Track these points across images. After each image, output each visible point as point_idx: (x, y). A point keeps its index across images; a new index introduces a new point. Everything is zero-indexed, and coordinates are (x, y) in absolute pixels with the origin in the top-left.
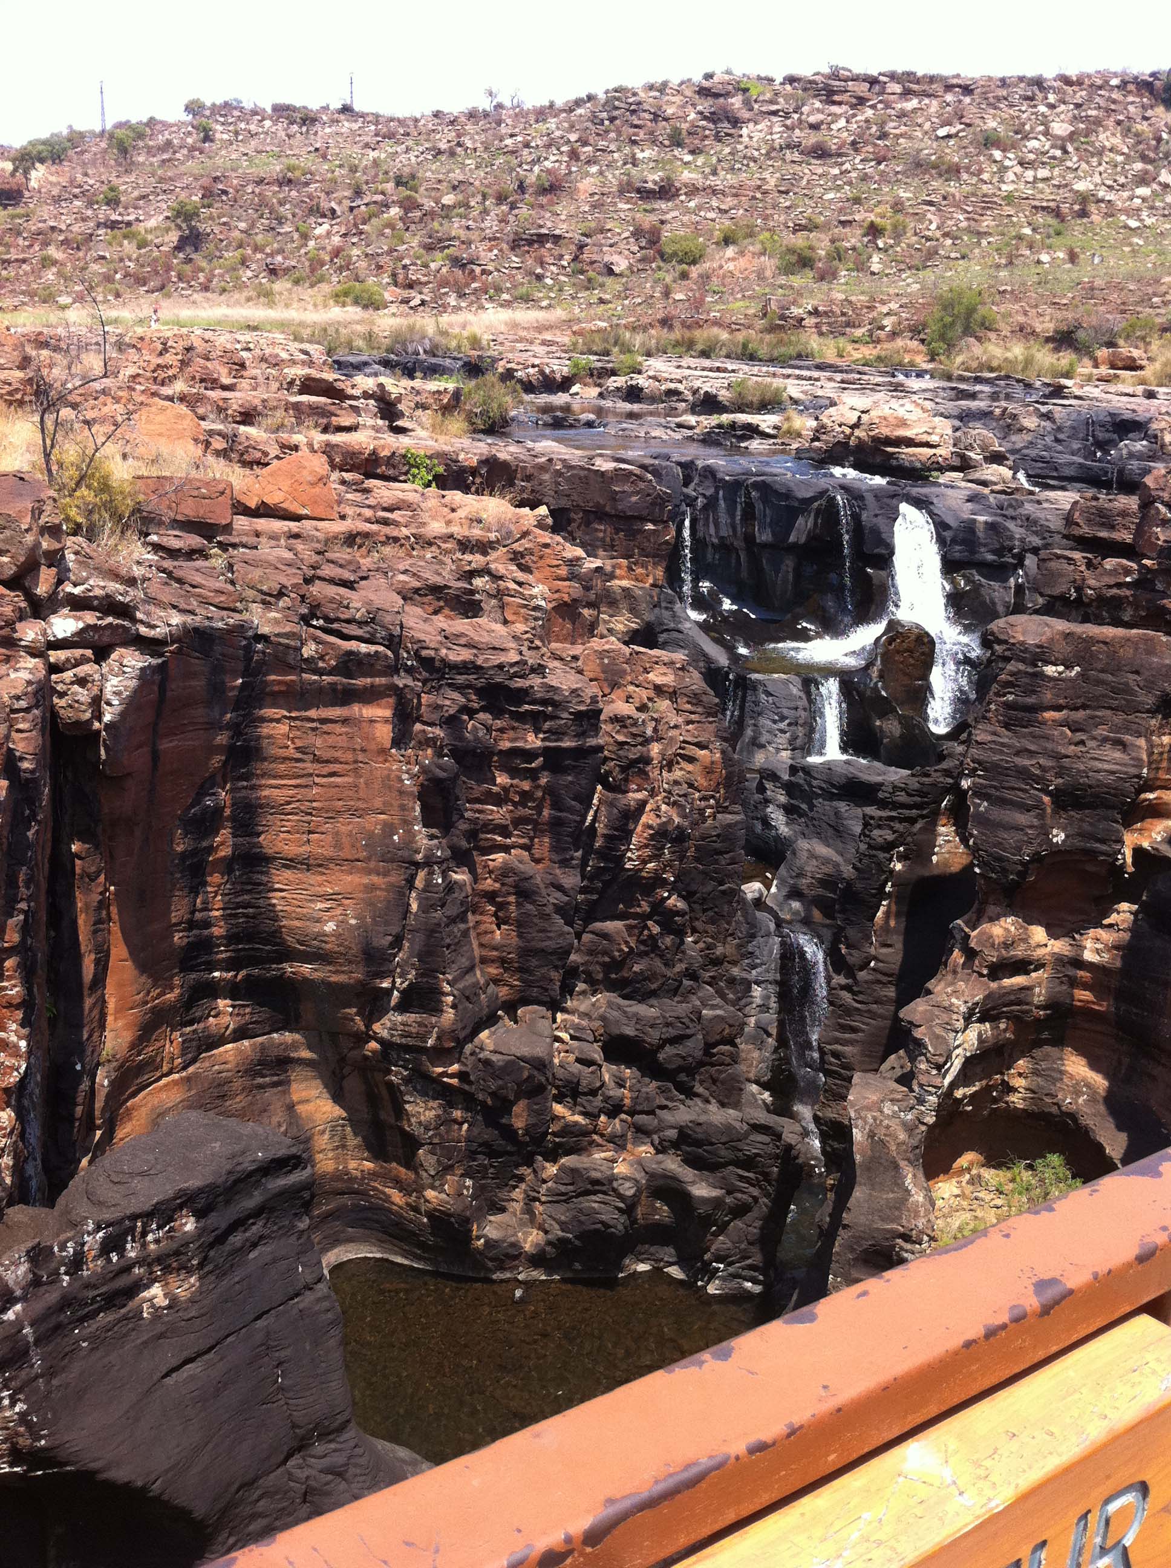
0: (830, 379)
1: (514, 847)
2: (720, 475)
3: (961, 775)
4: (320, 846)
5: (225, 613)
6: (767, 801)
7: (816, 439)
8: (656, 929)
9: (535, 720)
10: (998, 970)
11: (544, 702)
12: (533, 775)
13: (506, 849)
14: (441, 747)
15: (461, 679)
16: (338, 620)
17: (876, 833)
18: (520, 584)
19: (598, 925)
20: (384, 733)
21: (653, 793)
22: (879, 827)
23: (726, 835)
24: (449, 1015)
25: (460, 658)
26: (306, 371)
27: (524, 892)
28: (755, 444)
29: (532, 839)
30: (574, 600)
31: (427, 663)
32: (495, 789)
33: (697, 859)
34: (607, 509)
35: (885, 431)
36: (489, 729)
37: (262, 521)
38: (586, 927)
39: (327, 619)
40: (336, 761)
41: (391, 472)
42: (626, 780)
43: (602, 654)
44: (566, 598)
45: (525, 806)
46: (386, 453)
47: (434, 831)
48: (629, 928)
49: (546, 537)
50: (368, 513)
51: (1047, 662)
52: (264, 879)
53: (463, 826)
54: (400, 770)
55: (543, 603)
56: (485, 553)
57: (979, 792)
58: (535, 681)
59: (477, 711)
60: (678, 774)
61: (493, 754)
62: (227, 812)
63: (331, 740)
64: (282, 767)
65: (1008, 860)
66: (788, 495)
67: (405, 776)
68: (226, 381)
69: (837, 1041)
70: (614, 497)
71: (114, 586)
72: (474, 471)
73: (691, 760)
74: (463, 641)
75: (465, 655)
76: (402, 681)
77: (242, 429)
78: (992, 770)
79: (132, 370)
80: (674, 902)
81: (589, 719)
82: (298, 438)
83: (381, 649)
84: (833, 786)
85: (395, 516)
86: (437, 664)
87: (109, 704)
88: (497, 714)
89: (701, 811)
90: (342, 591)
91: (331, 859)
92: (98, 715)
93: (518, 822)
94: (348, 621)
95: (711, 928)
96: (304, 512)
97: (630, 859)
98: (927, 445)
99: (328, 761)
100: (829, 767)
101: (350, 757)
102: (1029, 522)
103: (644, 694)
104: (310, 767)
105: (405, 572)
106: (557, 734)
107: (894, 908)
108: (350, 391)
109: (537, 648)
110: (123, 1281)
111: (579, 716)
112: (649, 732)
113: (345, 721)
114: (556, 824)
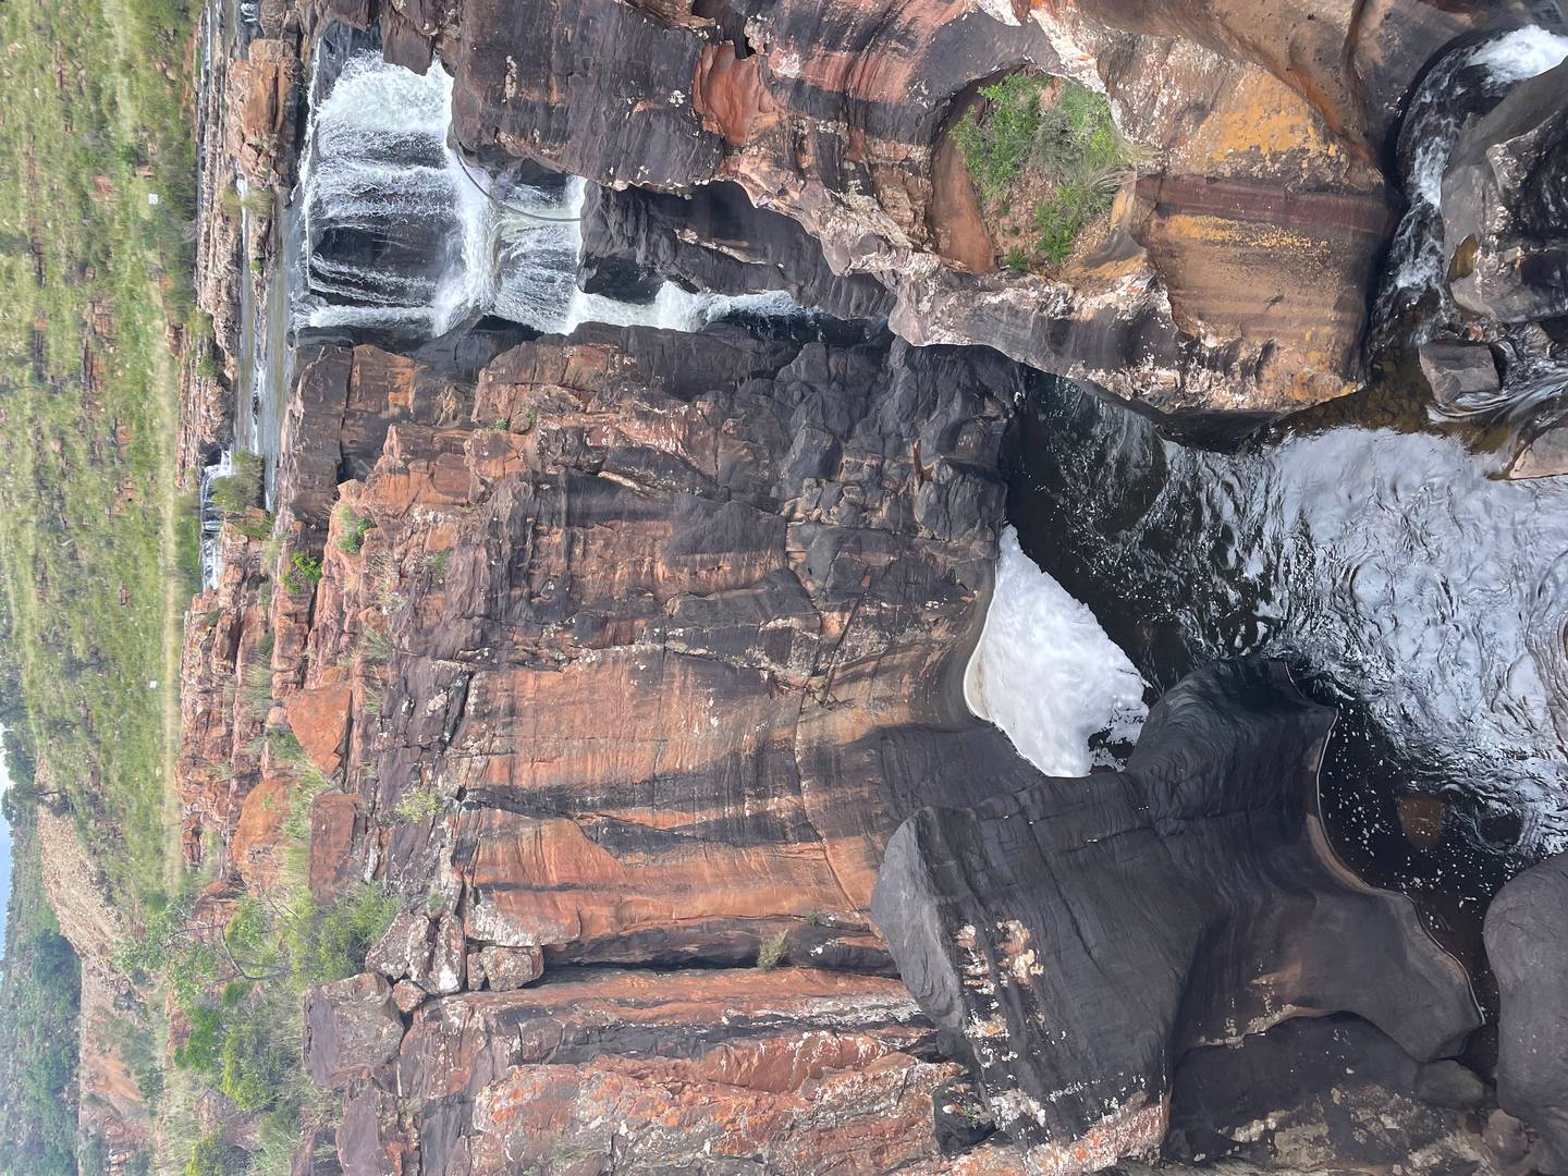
14: (563, 625)
24: (794, 622)
25: (483, 605)
27: (692, 547)
29: (647, 538)
31: (486, 636)
41: (307, 603)
42: (597, 448)
49: (368, 492)
51: (502, 93)
52: (671, 776)
58: (505, 533)
59: (531, 590)
64: (576, 767)
67: (588, 660)
69: (848, 302)
72: (305, 526)
74: (466, 599)
81: (540, 484)
85: (348, 614)
86: (487, 625)
88: (534, 570)
93: (631, 551)
96: (344, 715)
97: (667, 446)
98: (276, 81)
106: (553, 514)
107: (732, 242)
110: (1014, 995)
111: (538, 492)
113: (537, 711)
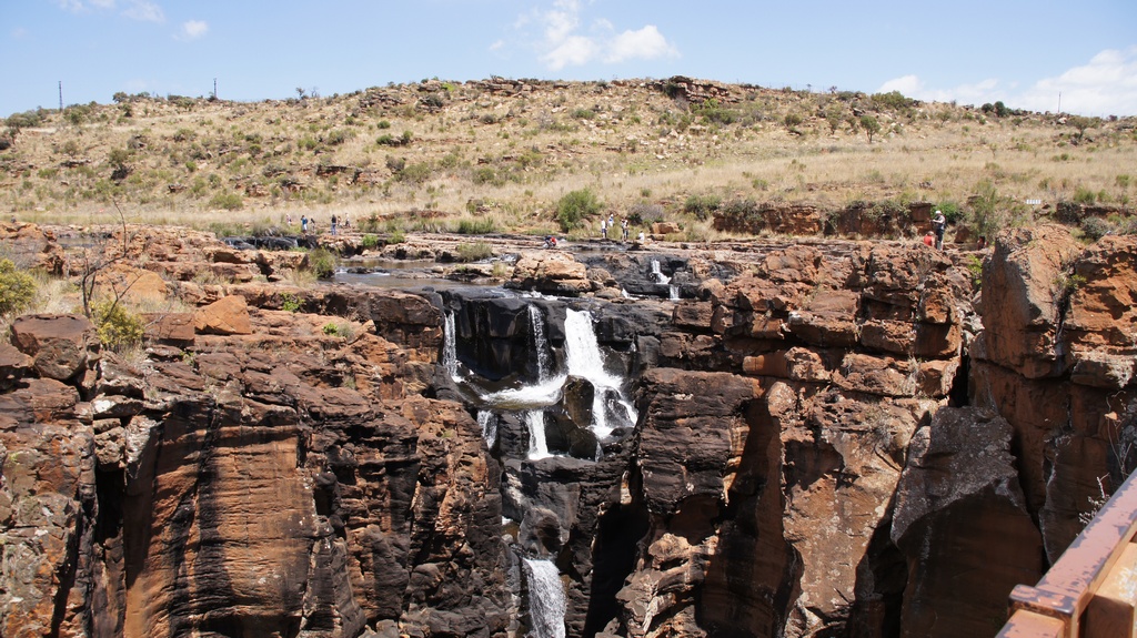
0: (512, 243)
1: (370, 523)
2: (464, 299)
3: (635, 459)
4: (254, 531)
5: (197, 392)
6: (509, 485)
7: (515, 277)
8: (456, 567)
9: (380, 445)
10: (665, 566)
11: (385, 435)
12: (379, 479)
13: (365, 525)
14: (326, 465)
15: (335, 424)
16: (262, 392)
17: (589, 495)
18: (364, 366)
19: (420, 567)
20: (292, 459)
21: (450, 484)
22: (590, 492)
23: (491, 506)
24: (338, 629)
25: (334, 412)
26: (217, 248)
27: (378, 551)
28: (479, 280)
29: (380, 517)
30: (393, 374)
31: (315, 415)
32: (358, 489)
33: (476, 523)
34: (403, 320)
35: (553, 271)
36: (353, 452)
37: (208, 336)
38: (414, 567)
39: (255, 392)
40: (263, 478)
41: (273, 304)
42: (434, 478)
43: (414, 404)
44: (388, 373)
45: (375, 498)
46: (271, 294)
47: (324, 517)
48: (440, 567)
49: (374, 338)
50: (265, 329)
51: (676, 393)
52: (220, 554)
53: (340, 512)
54: (302, 481)
55: (379, 377)
56: (338, 349)
57: (648, 468)
58: (378, 422)
59: (345, 443)
60: (461, 472)
61: (356, 467)
62: (197, 514)
63: (259, 465)
64: (230, 483)
65: (666, 503)
66: (504, 309)
67: (305, 484)
68: (171, 256)
70: (406, 313)
71: (133, 380)
72: (322, 302)
73: (468, 464)
74: (335, 401)
75: (338, 409)
76: (301, 426)
77: (183, 283)
78: (652, 454)
79: (113, 252)
80: (465, 548)
81: (411, 442)
82: (218, 287)
83: (289, 408)
84: (547, 473)
85: (279, 329)
86: (321, 415)
87: (131, 451)
88: (357, 443)
89: (476, 494)
90: (264, 375)
91: (261, 539)
92: (125, 460)
93: (372, 508)
94: (268, 393)
95: (485, 563)
96: (233, 330)
97: (439, 525)
98: (577, 278)
99: (257, 478)
100: (544, 461)
101: (271, 474)
102: (637, 318)
103: (438, 427)
104: (248, 482)
105: (296, 362)
106: (393, 453)
108: (243, 259)
109: (377, 403)
111: (406, 442)
112: (446, 448)
113: (268, 453)
114: (394, 508)
